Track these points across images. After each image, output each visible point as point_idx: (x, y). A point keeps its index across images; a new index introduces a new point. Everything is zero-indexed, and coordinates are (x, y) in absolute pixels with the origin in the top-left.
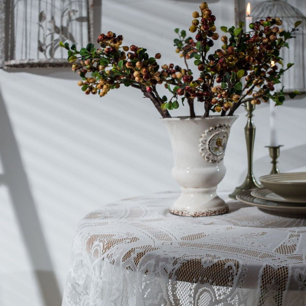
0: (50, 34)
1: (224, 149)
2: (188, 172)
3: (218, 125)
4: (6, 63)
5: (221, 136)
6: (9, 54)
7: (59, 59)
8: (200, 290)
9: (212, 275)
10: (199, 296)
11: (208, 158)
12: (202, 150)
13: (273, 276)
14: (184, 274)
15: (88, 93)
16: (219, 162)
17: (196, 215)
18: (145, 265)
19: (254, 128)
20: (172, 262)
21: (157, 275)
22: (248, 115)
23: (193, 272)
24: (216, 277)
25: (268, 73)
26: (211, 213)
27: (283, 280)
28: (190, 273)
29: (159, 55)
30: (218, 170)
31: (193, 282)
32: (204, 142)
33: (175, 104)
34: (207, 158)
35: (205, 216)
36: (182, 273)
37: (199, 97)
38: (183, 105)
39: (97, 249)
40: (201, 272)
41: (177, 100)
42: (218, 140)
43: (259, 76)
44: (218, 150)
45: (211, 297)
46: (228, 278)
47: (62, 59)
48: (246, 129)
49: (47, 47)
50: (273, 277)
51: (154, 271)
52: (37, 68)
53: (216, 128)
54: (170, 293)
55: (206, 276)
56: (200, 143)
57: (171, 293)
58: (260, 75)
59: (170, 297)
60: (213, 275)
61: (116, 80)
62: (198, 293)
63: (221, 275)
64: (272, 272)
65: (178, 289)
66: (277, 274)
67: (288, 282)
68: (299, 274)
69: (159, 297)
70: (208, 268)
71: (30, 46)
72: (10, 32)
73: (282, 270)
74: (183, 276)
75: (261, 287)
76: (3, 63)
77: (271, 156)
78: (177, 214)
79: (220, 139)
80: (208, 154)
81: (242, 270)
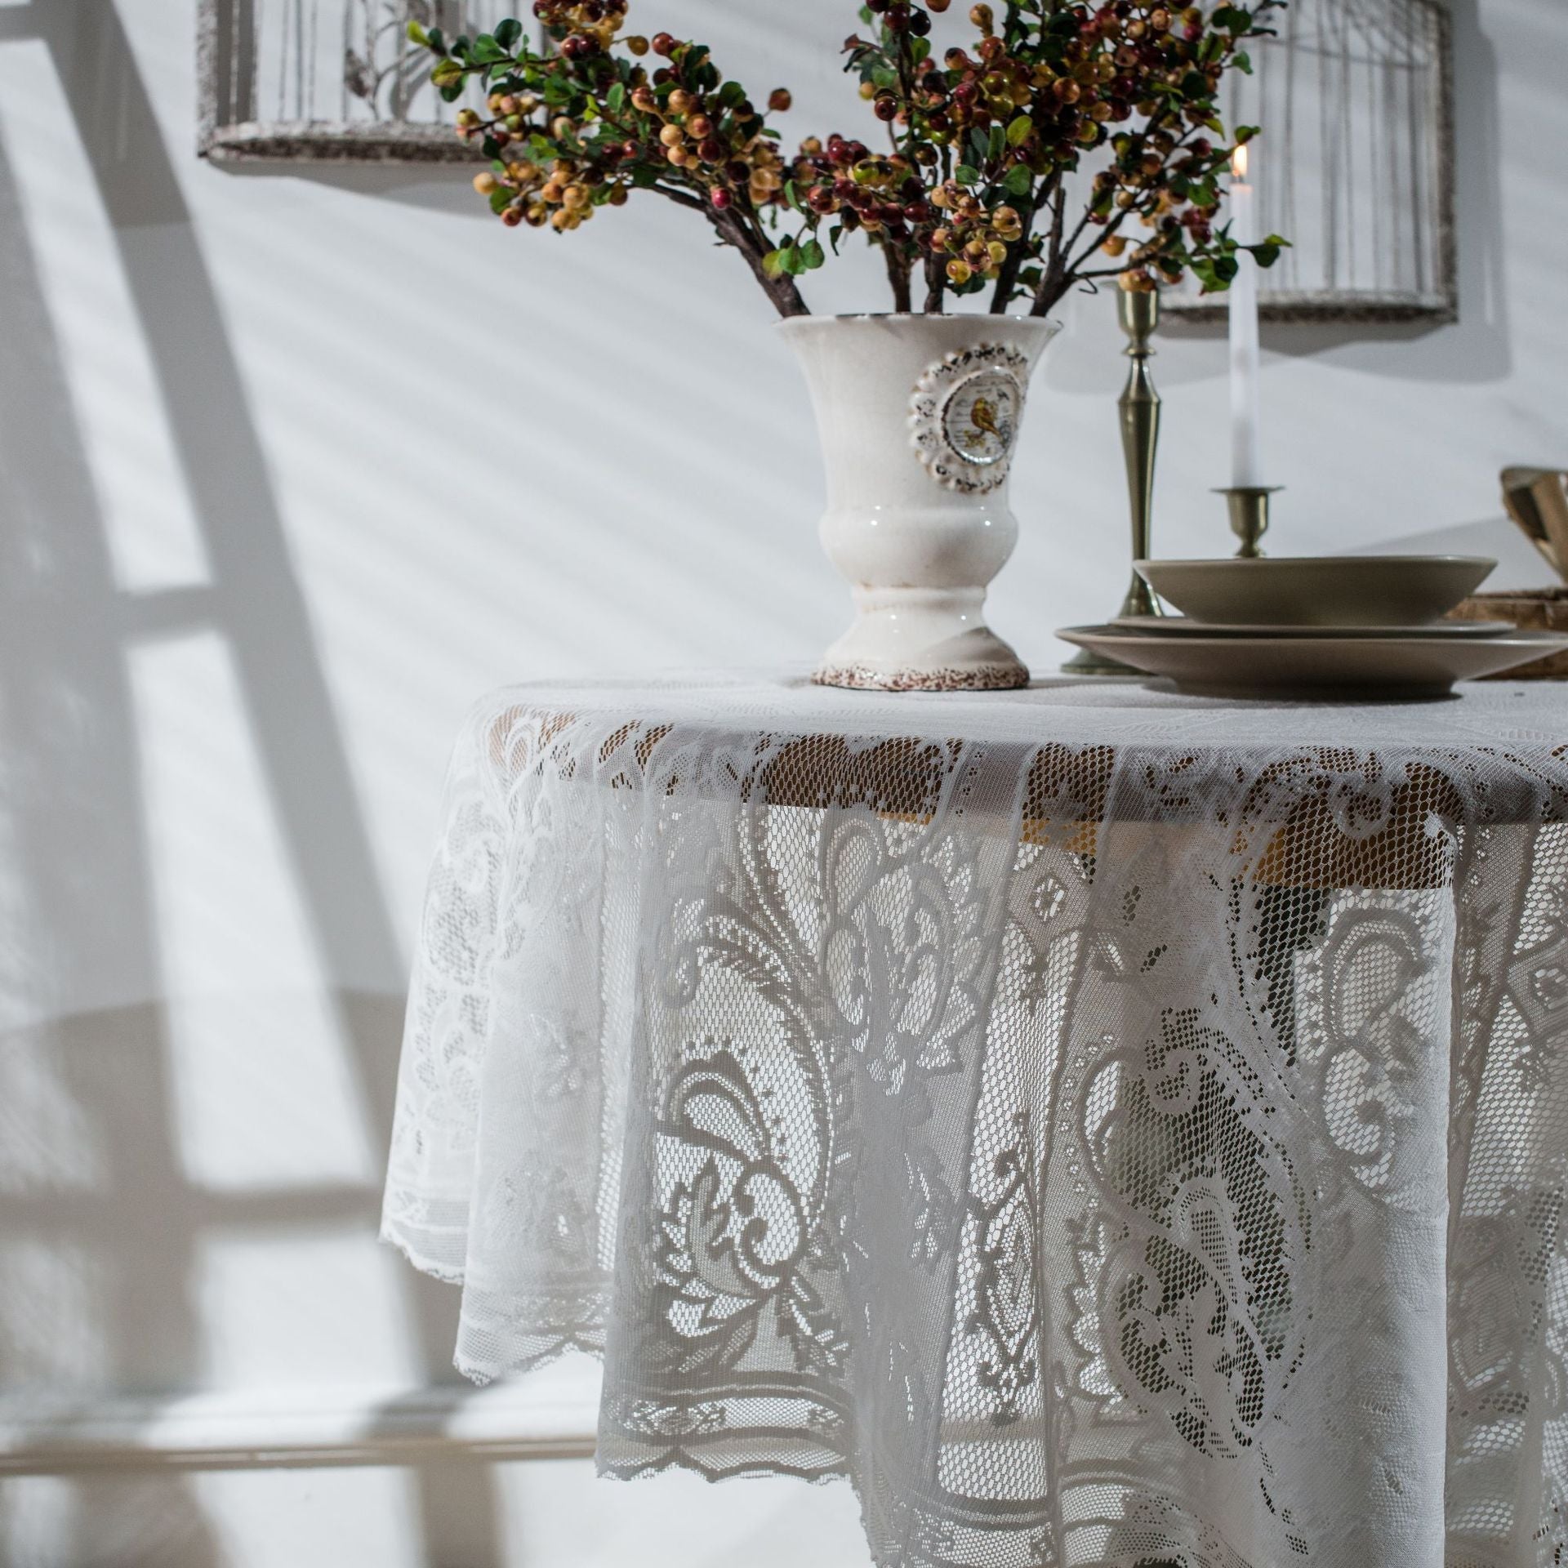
0: (391, 24)
1: (1005, 443)
2: (874, 523)
3: (975, 348)
4: (222, 136)
5: (989, 390)
6: (234, 99)
7: (424, 126)
8: (839, 832)
9: (874, 774)
10: (837, 854)
11: (944, 473)
12: (920, 438)
13: (1065, 772)
14: (790, 778)
15: (512, 221)
16: (984, 492)
17: (900, 683)
18: (670, 762)
19: (1155, 400)
20: (753, 745)
21: (705, 789)
22: (1130, 346)
23: (817, 768)
24: (888, 779)
25: (1174, 166)
26: (956, 678)
27: (1097, 785)
28: (807, 774)
29: (784, 96)
30: (988, 523)
31: (817, 806)
32: (926, 408)
33: (811, 251)
34: (938, 470)
35: (934, 688)
36: (782, 776)
37: (891, 225)
38: (837, 254)
39: (522, 741)
40: (842, 766)
41: (815, 239)
42: (980, 406)
43: (1134, 174)
44: (981, 444)
45: (873, 849)
46: (923, 781)
47: (437, 123)
48: (1124, 403)
49: (379, 79)
50: (1063, 776)
51: (696, 778)
52: (343, 160)
53: (968, 356)
54: (745, 846)
55: (855, 778)
56: (911, 413)
57: (749, 847)
58: (1140, 172)
59: (744, 862)
60: (877, 776)
61: (613, 173)
62: (835, 843)
63: (902, 774)
64: (1063, 760)
65: (769, 834)
66: (1077, 765)
67: (1111, 793)
68: (1148, 768)
69: (710, 863)
70: (865, 756)
71: (312, 67)
72: (236, 11)
73: (1094, 756)
74: (785, 785)
75: (1026, 805)
76: (211, 135)
77: (1235, 530)
78: (834, 683)
79: (986, 403)
80: (942, 454)
81: (969, 758)
